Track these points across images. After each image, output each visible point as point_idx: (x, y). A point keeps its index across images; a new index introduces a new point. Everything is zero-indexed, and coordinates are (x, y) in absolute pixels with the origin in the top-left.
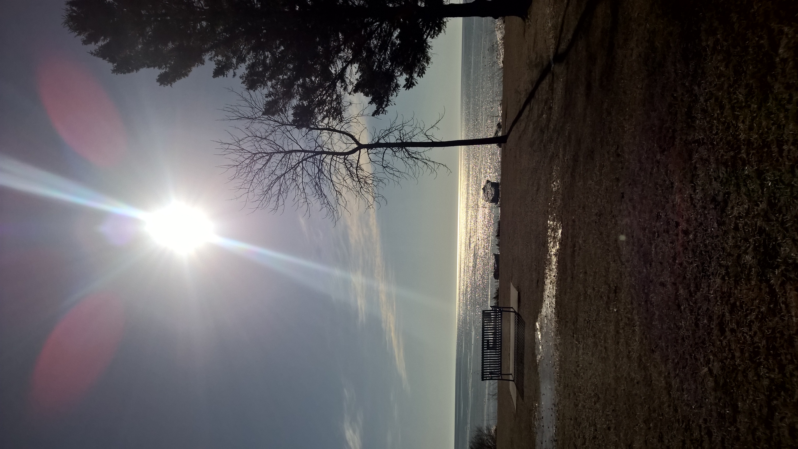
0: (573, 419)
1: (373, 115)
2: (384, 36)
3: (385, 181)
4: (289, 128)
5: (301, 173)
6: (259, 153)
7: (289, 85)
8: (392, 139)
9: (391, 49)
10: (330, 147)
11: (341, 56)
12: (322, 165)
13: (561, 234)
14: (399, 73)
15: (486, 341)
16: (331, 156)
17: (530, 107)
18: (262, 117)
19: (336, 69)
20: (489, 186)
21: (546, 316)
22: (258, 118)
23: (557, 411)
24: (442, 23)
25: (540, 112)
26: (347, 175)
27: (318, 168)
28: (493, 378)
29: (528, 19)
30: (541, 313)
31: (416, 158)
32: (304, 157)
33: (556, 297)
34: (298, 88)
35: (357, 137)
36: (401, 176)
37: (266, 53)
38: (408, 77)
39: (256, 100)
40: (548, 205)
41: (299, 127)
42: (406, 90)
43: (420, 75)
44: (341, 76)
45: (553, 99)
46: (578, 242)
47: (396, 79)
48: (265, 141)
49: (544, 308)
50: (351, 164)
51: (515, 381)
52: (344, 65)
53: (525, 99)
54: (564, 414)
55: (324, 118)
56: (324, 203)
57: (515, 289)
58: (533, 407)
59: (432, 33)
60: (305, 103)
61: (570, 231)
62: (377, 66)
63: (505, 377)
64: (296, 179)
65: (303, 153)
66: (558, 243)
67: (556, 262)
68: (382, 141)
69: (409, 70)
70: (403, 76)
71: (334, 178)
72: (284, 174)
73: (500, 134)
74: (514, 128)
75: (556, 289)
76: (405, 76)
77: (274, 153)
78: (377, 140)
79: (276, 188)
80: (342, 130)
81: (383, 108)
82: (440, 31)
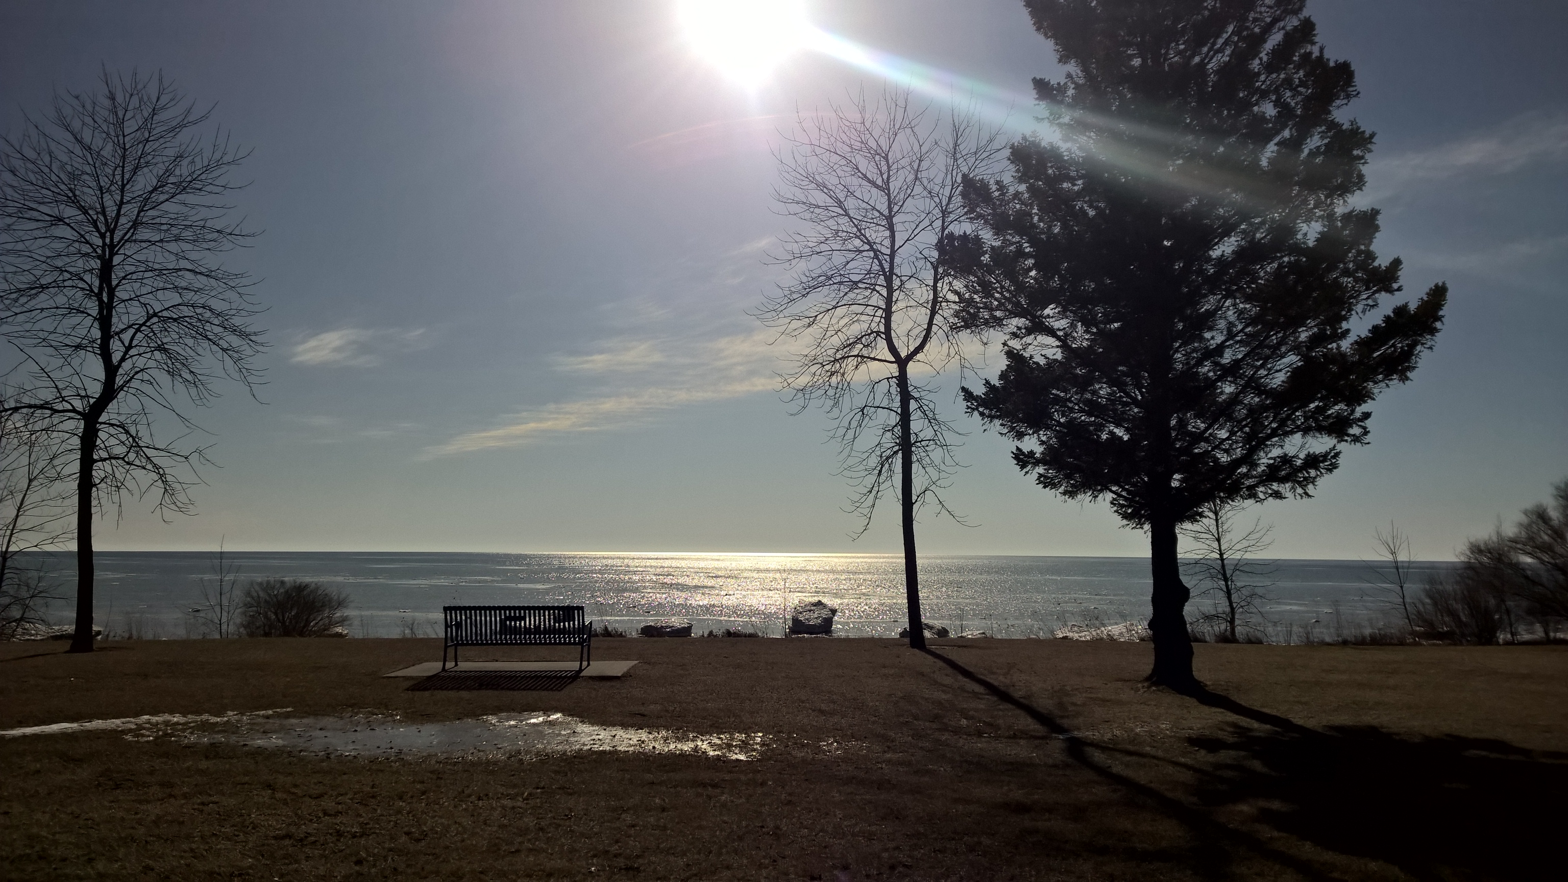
0: (375, 790)
1: (964, 389)
2: (1115, 411)
3: (836, 411)
4: (938, 224)
5: (850, 247)
6: (889, 167)
7: (1021, 225)
8: (917, 424)
9: (1091, 424)
10: (901, 305)
11: (1076, 326)
12: (866, 288)
13: (737, 760)
14: (1044, 438)
15: (522, 615)
16: (884, 307)
17: (981, 694)
18: (959, 171)
19: (1052, 317)
20: (825, 613)
21: (574, 732)
22: (955, 164)
23: (388, 759)
24: (1140, 521)
25: (971, 713)
26: (846, 338)
27: (860, 281)
28: (449, 629)
29: (1149, 687)
30: (581, 722)
31: (880, 471)
32: (882, 253)
33: (614, 753)
34: (1015, 243)
35: (919, 356)
36: (845, 442)
37: (1080, 182)
38: (1038, 455)
39: (991, 161)
40: (794, 732)
41: (940, 246)
42: (1012, 452)
43: (1042, 479)
44: (1038, 327)
45: (997, 738)
46: (723, 793)
47: (1033, 433)
48: (911, 177)
49: (591, 728)
50: (868, 345)
51: (443, 674)
52: (1060, 333)
53: (996, 684)
54: (382, 771)
55: (956, 293)
56: (792, 293)
57: (625, 670)
58: (393, 710)
59: (1121, 502)
60: (986, 258)
61: (743, 777)
62: (1058, 395)
63: (451, 652)
64: (838, 238)
65: (888, 252)
66: (719, 753)
67: (682, 750)
68: (913, 405)
69: (1051, 458)
70: (1039, 447)
71: (840, 311)
72: (847, 215)
73: (927, 634)
74: (940, 663)
75: (628, 751)
76: (1039, 450)
77: (889, 195)
78: (916, 395)
79: (820, 198)
80: (934, 328)
81: (977, 409)
82: (1125, 516)
